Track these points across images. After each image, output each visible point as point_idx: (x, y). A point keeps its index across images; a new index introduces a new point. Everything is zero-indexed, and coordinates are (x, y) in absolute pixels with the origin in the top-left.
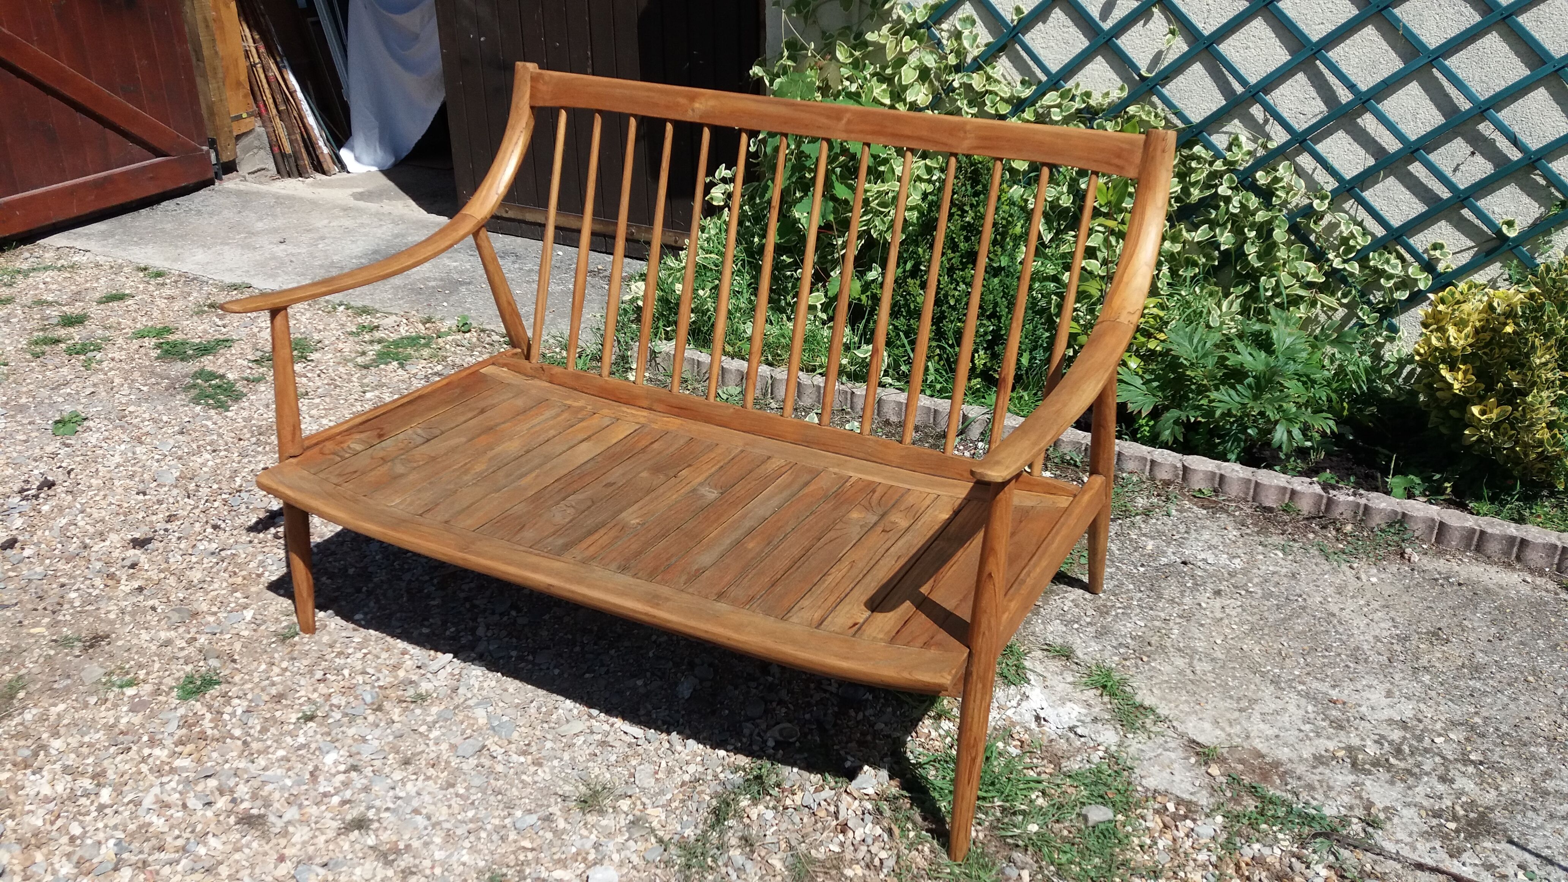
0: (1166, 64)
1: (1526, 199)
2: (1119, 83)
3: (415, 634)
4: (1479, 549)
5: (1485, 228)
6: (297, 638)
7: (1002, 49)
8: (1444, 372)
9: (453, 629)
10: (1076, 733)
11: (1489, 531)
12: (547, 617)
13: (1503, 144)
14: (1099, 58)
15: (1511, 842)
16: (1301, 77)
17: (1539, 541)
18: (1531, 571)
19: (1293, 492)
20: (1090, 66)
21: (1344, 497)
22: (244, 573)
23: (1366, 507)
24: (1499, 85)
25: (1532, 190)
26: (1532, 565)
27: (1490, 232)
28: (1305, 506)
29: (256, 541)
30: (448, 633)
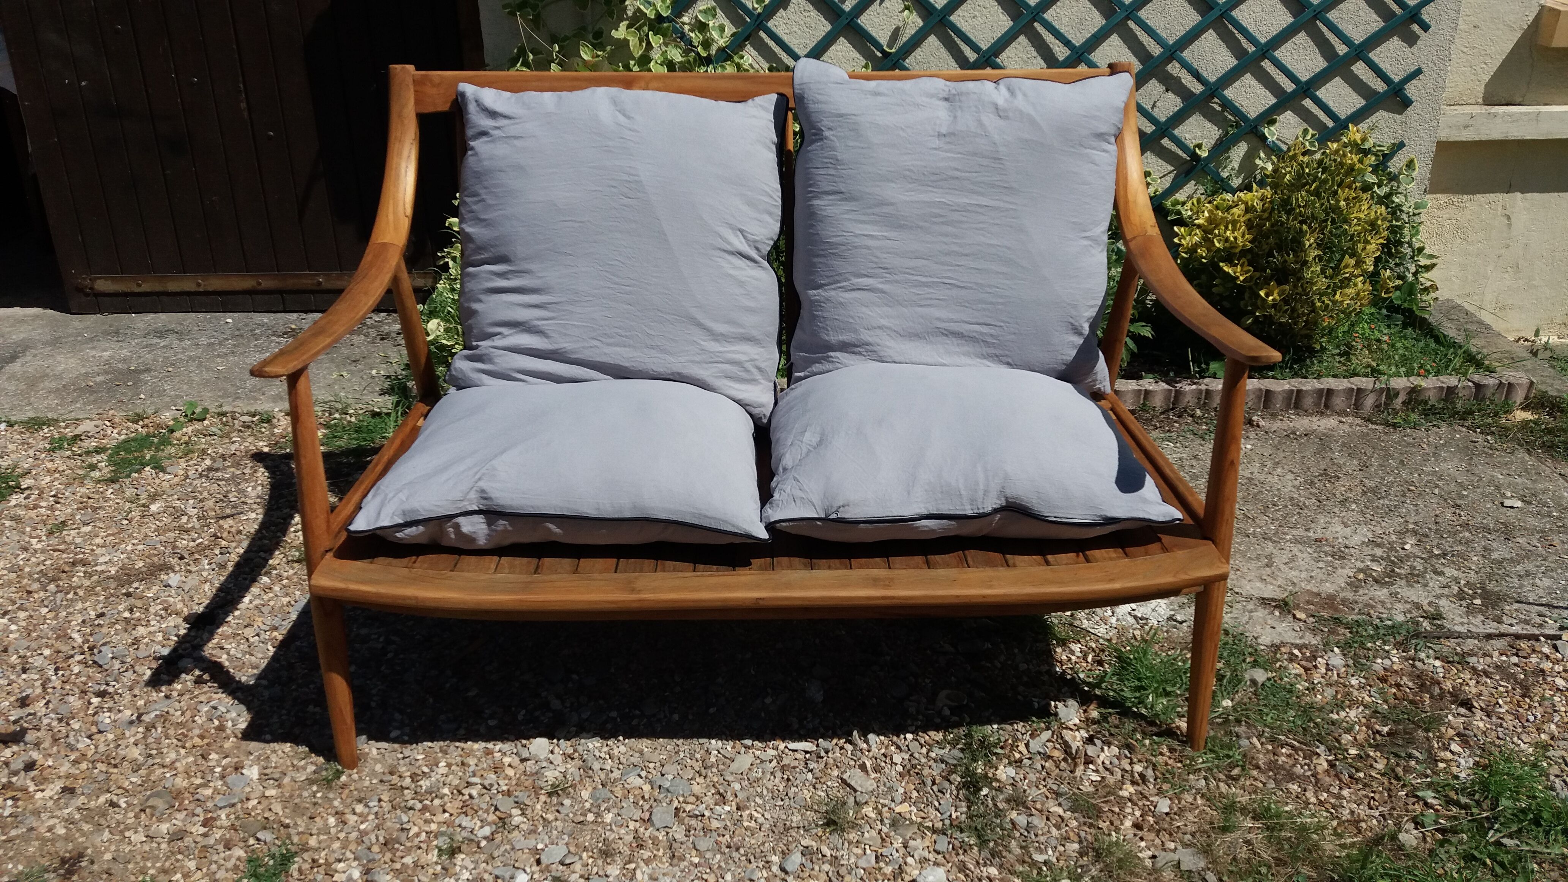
0: (905, 39)
1: (1208, 125)
2: (864, 62)
3: (482, 730)
4: (1297, 406)
5: (1180, 153)
6: (343, 778)
7: (747, 39)
8: (1226, 269)
9: (523, 712)
10: (1175, 621)
11: (1304, 388)
12: (612, 670)
13: (1187, 80)
14: (842, 39)
15: (1517, 602)
16: (1022, 39)
17: (1341, 388)
18: (1338, 414)
19: (1147, 392)
20: (833, 47)
21: (1187, 387)
22: (197, 732)
23: (1207, 391)
24: (1180, 32)
25: (1212, 117)
26: (1337, 408)
27: (1184, 155)
28: (1158, 402)
29: (175, 694)
30: (520, 717)
